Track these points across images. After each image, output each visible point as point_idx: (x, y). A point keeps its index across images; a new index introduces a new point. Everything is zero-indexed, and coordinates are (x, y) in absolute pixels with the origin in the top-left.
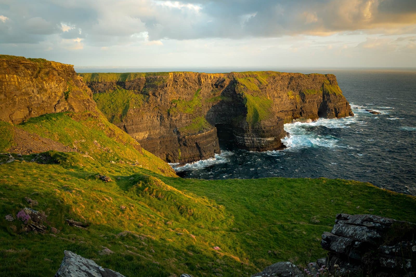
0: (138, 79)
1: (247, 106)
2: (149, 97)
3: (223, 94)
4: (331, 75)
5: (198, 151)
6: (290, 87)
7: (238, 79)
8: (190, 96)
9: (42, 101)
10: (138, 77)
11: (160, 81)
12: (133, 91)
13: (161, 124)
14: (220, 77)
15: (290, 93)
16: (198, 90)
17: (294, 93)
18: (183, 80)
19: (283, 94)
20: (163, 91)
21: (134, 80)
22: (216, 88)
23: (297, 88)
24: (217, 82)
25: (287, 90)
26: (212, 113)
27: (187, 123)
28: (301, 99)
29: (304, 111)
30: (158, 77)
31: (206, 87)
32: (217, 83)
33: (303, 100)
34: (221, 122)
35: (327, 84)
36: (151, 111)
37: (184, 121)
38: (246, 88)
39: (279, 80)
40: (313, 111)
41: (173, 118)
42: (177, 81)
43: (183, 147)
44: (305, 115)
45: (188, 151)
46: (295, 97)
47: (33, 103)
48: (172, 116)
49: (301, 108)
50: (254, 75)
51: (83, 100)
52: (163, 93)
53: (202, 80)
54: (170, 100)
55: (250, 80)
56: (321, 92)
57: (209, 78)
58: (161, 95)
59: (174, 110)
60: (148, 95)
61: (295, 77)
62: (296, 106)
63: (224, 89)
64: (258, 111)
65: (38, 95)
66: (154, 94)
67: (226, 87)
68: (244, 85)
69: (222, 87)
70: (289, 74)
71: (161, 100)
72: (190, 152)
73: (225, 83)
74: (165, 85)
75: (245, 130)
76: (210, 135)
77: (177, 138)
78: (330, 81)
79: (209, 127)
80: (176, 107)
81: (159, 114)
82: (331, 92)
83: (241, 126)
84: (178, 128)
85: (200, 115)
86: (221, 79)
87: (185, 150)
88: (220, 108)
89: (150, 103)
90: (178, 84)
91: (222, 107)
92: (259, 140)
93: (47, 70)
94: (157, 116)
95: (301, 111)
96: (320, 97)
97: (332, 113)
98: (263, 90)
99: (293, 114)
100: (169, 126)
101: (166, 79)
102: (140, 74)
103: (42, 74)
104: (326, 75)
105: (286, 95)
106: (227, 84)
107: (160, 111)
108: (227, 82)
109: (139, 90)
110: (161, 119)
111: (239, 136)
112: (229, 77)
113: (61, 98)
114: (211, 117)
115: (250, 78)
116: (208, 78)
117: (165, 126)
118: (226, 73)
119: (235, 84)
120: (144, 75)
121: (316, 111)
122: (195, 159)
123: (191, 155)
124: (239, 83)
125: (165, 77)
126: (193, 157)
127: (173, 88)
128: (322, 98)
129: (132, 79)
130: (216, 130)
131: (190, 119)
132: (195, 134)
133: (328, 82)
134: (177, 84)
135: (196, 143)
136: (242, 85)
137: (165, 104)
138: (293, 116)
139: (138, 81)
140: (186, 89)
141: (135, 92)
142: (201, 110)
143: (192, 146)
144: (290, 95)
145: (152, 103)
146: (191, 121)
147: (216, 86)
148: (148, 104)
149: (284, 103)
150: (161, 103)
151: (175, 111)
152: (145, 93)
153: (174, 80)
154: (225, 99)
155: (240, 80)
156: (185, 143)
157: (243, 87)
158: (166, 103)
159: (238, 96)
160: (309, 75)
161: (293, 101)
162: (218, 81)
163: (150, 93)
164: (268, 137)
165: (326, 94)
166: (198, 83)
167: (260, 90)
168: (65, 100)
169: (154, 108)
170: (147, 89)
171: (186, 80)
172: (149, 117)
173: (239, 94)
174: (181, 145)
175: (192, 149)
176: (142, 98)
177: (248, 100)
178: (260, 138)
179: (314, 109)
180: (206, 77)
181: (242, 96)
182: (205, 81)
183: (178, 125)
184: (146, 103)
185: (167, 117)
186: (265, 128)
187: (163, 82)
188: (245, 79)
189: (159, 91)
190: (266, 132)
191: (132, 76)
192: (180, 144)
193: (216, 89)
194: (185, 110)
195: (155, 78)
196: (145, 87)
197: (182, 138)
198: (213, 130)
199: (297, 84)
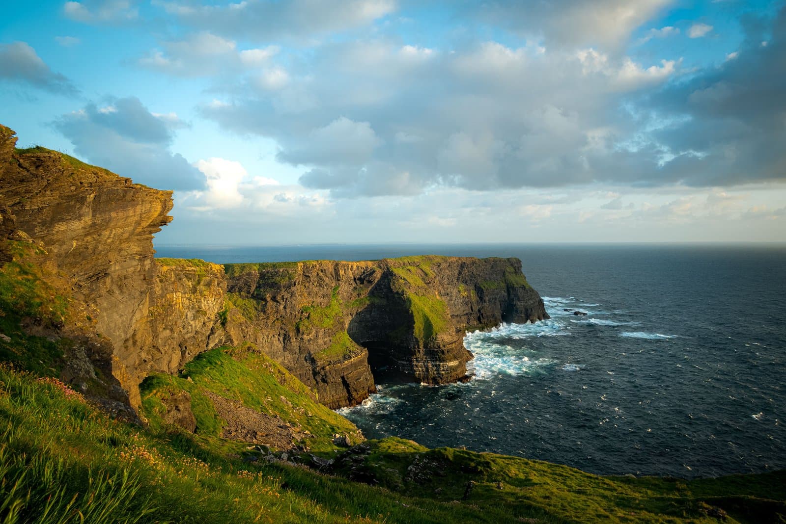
0: (247, 274)
1: (412, 311)
2: (266, 304)
3: (372, 294)
4: (515, 259)
5: (345, 390)
6: (461, 279)
7: (394, 270)
8: (326, 300)
9: (195, 332)
10: (246, 271)
11: (283, 277)
12: (237, 293)
13: (284, 347)
14: (367, 268)
15: (462, 287)
16: (334, 289)
17: (467, 287)
18: (318, 274)
19: (452, 289)
20: (289, 293)
21: (240, 276)
22: (360, 284)
23: (471, 280)
24: (362, 275)
25: (457, 283)
26: (356, 324)
27: (325, 343)
28: (478, 296)
29: (484, 315)
30: (281, 270)
31: (345, 283)
32: (362, 277)
33: (481, 298)
34: (370, 339)
35: (510, 273)
36: (269, 327)
37: (320, 341)
38: (407, 283)
39: (445, 269)
40: (496, 314)
41: (305, 336)
42: (310, 275)
43: (321, 384)
44: (486, 320)
45: (330, 391)
46: (469, 293)
47: (186, 337)
48: (303, 333)
49: (479, 311)
50: (416, 262)
51: (241, 324)
52: (289, 295)
53: (341, 272)
54: (298, 307)
55: (410, 271)
56: (503, 285)
57: (350, 268)
58: (285, 300)
59: (306, 322)
60: (265, 300)
61: (468, 262)
62: (472, 308)
63: (373, 285)
64: (430, 318)
65: (192, 323)
66: (274, 299)
67: (376, 282)
68: (404, 279)
69: (370, 282)
70: (459, 259)
71: (285, 308)
72: (333, 393)
73: (375, 275)
74: (293, 283)
75: (413, 350)
76: (361, 362)
77: (311, 370)
78: (515, 268)
79: (358, 349)
80: (308, 317)
81: (283, 331)
82: (517, 284)
83: (405, 345)
84: (312, 352)
85: (341, 329)
86: (368, 270)
87: (325, 390)
88: (369, 316)
89: (268, 314)
90: (310, 280)
91: (371, 313)
92: (436, 366)
93: (208, 278)
94: (279, 335)
95: (479, 315)
96: (503, 292)
97: (521, 316)
98: (431, 285)
99: (469, 320)
100: (297, 351)
101: (294, 273)
102: (250, 265)
103: (201, 287)
104: (508, 259)
105: (457, 292)
106: (378, 278)
107: (283, 327)
108: (378, 275)
109: (249, 292)
110: (284, 339)
111: (403, 360)
112: (380, 267)
113: (215, 323)
114: (354, 330)
115: (410, 267)
116: (348, 269)
117: (291, 351)
118: (375, 260)
119: (390, 277)
120: (256, 268)
121: (498, 314)
122: (341, 404)
123: (335, 398)
124: (395, 275)
125: (293, 269)
126: (338, 401)
127: (303, 287)
128: (506, 294)
129: (237, 274)
130: (367, 352)
131: (329, 336)
132: (339, 361)
133: (512, 270)
134: (308, 280)
135: (343, 378)
136: (401, 278)
137: (291, 313)
138: (468, 322)
139: (247, 277)
140: (321, 289)
141: (241, 296)
142: (342, 320)
143: (336, 382)
144: (462, 290)
145: (271, 313)
146: (330, 340)
147: (361, 280)
148: (265, 315)
149: (454, 303)
150: (286, 313)
151: (307, 324)
152: (259, 296)
153: (303, 274)
154: (377, 301)
155: (398, 271)
156: (324, 377)
157: (404, 282)
158: (293, 312)
159: (396, 296)
160: (486, 261)
161: (467, 300)
162: (364, 273)
163: (268, 297)
164: (450, 361)
165: (510, 288)
166: (334, 276)
167: (426, 286)
168: (221, 326)
169: (275, 321)
170: (262, 290)
171: (321, 274)
172: (265, 337)
173: (397, 293)
174: (317, 383)
175: (335, 388)
176: (254, 305)
177: (412, 301)
178: (438, 363)
179: (496, 311)
180: (346, 268)
181: (403, 295)
182: (345, 273)
183: (312, 348)
184: (262, 314)
185: (295, 335)
186: (444, 346)
187: (289, 278)
188: (403, 268)
189: (283, 293)
190: (446, 352)
191: (237, 269)
192: (316, 380)
193: (362, 285)
194: (321, 321)
195: (275, 272)
196: (258, 287)
197: (321, 369)
198: (364, 353)
199: (471, 273)
